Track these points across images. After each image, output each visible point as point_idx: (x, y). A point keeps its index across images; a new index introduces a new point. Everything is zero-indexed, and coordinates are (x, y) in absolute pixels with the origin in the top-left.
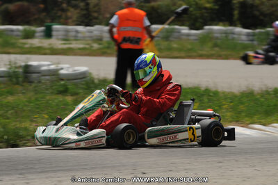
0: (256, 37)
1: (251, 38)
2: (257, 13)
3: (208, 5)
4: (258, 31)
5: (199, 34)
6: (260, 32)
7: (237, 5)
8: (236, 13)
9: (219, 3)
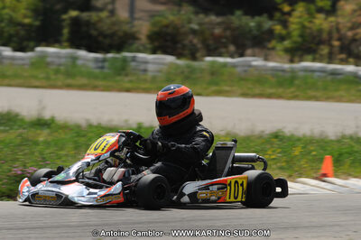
0: (106, 64)
1: (100, 65)
2: (94, 33)
3: (27, 21)
4: (110, 55)
5: (31, 58)
6: (113, 58)
7: (68, 22)
8: (66, 31)
9: (41, 18)
